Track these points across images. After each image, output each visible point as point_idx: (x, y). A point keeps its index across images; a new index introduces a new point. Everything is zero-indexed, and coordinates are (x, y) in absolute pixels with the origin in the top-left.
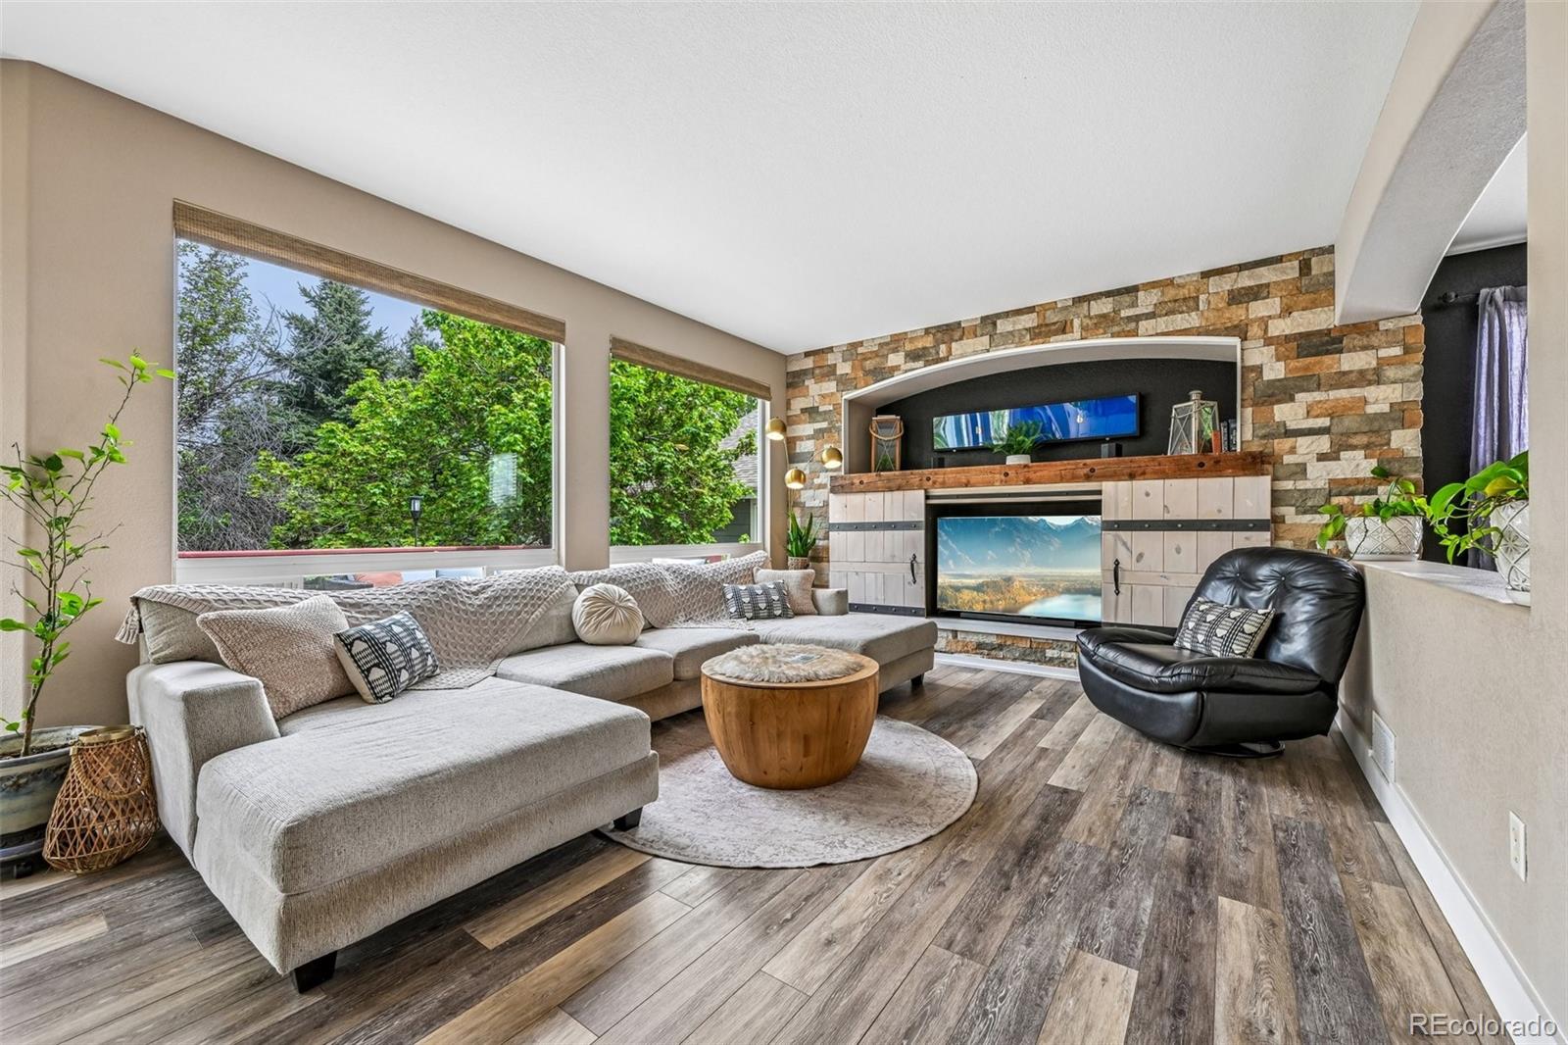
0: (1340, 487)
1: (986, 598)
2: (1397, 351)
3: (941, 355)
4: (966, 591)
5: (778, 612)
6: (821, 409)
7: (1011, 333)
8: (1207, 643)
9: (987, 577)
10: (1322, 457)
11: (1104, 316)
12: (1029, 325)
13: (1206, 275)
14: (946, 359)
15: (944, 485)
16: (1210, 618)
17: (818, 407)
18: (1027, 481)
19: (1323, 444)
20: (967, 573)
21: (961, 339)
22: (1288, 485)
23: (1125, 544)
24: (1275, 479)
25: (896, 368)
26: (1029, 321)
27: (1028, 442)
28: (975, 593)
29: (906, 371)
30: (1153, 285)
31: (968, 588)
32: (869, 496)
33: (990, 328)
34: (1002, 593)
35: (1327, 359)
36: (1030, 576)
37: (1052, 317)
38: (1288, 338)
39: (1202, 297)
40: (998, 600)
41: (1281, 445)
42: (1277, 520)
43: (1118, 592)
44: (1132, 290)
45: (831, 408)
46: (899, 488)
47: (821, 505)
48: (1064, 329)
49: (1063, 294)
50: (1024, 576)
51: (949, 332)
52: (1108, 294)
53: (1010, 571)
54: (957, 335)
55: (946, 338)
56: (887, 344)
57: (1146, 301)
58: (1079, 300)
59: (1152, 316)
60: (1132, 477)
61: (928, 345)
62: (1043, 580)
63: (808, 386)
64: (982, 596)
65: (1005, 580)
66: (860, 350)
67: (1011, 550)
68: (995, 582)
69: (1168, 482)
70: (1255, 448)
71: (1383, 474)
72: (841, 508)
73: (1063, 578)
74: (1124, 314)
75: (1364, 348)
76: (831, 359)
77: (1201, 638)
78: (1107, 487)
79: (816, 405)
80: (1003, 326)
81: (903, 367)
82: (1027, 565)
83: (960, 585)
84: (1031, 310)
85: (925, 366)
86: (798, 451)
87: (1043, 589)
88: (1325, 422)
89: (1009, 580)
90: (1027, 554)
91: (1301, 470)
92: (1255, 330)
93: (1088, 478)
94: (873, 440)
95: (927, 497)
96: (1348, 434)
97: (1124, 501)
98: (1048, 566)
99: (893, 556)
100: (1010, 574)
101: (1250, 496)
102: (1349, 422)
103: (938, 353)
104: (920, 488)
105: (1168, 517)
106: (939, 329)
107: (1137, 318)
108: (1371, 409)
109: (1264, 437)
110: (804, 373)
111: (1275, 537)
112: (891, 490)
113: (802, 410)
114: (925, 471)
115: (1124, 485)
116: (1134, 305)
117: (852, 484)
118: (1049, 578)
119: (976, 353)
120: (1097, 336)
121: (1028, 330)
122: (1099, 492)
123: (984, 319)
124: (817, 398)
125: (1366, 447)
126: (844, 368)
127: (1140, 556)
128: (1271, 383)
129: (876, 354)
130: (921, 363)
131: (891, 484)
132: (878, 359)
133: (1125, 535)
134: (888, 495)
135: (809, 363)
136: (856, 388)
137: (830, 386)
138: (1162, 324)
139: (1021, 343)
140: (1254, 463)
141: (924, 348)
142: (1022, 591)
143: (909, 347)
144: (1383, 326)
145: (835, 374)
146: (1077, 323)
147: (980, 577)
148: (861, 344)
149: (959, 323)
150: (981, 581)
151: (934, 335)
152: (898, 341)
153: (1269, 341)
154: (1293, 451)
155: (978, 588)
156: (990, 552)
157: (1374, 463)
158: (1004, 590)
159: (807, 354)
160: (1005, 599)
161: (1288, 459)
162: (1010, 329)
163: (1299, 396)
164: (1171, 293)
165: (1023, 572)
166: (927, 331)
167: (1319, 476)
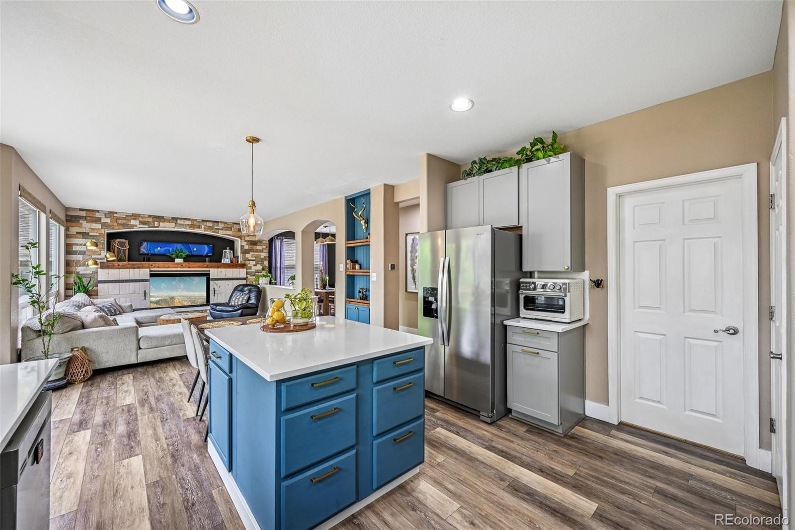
0: (257, 271)
2: (265, 247)
3: (156, 225)
6: (90, 234)
7: (183, 224)
8: (238, 302)
10: (254, 265)
11: (210, 227)
12: (188, 224)
13: (234, 223)
14: (158, 227)
15: (158, 267)
16: (238, 298)
17: (89, 233)
18: (189, 268)
19: (254, 263)
21: (164, 222)
22: (248, 270)
23: (216, 284)
24: (247, 269)
25: (136, 226)
26: (189, 222)
27: (184, 255)
29: (140, 228)
30: (222, 222)
32: (121, 270)
33: (175, 221)
35: (255, 246)
36: (184, 297)
37: (195, 223)
38: (249, 241)
39: (233, 228)
41: (247, 262)
42: (247, 277)
43: (214, 296)
44: (217, 222)
45: (98, 234)
46: (138, 268)
47: (91, 273)
48: (199, 227)
49: (200, 218)
51: (160, 219)
52: (211, 221)
54: (163, 220)
55: (158, 220)
56: (130, 216)
57: (221, 226)
58: (203, 221)
59: (222, 229)
60: (218, 268)
61: (150, 221)
62: (189, 298)
63: (82, 223)
65: (170, 299)
66: (115, 215)
68: (165, 299)
69: (226, 269)
70: (243, 263)
71: (263, 269)
72: (103, 274)
74: (215, 227)
75: (261, 245)
76: (97, 215)
77: (236, 302)
78: (212, 270)
79: (87, 232)
80: (179, 221)
81: (138, 226)
82: (181, 292)
84: (189, 219)
85: (149, 227)
86: (74, 250)
88: (254, 259)
89: (173, 297)
91: (251, 268)
92: (243, 238)
93: (207, 267)
94: (116, 248)
95: (150, 271)
96: (258, 261)
97: (216, 274)
99: (135, 291)
101: (242, 273)
102: (258, 259)
103: (154, 224)
104: (148, 268)
105: (226, 277)
106: (155, 217)
107: (219, 229)
108: (262, 257)
109: (245, 260)
110: (80, 217)
111: (247, 281)
112: (134, 268)
113: (77, 232)
114: (151, 263)
115: (216, 270)
116: (218, 226)
117: (114, 265)
118: (192, 298)
119: (170, 227)
120: (208, 231)
121: (188, 225)
122: (209, 271)
123: (173, 218)
124: (88, 229)
125: (260, 264)
126: (104, 220)
127: (220, 287)
128: (246, 249)
129: (125, 219)
130: (147, 226)
131: (135, 266)
132: (125, 221)
133: (216, 281)
134: (132, 270)
135: (84, 214)
136: (113, 229)
137: (99, 226)
138: (224, 232)
139: (185, 228)
140: (243, 266)
141: (148, 222)
143: (141, 219)
144: (264, 242)
145: (101, 221)
146: (203, 227)
148: (116, 213)
149: (163, 217)
151: (153, 218)
152: (136, 216)
153: (245, 241)
154: (249, 264)
157: (262, 267)
159: (81, 210)
161: (248, 265)
162: (182, 223)
163: (250, 253)
164: (226, 226)
166: (150, 216)
167: (254, 269)
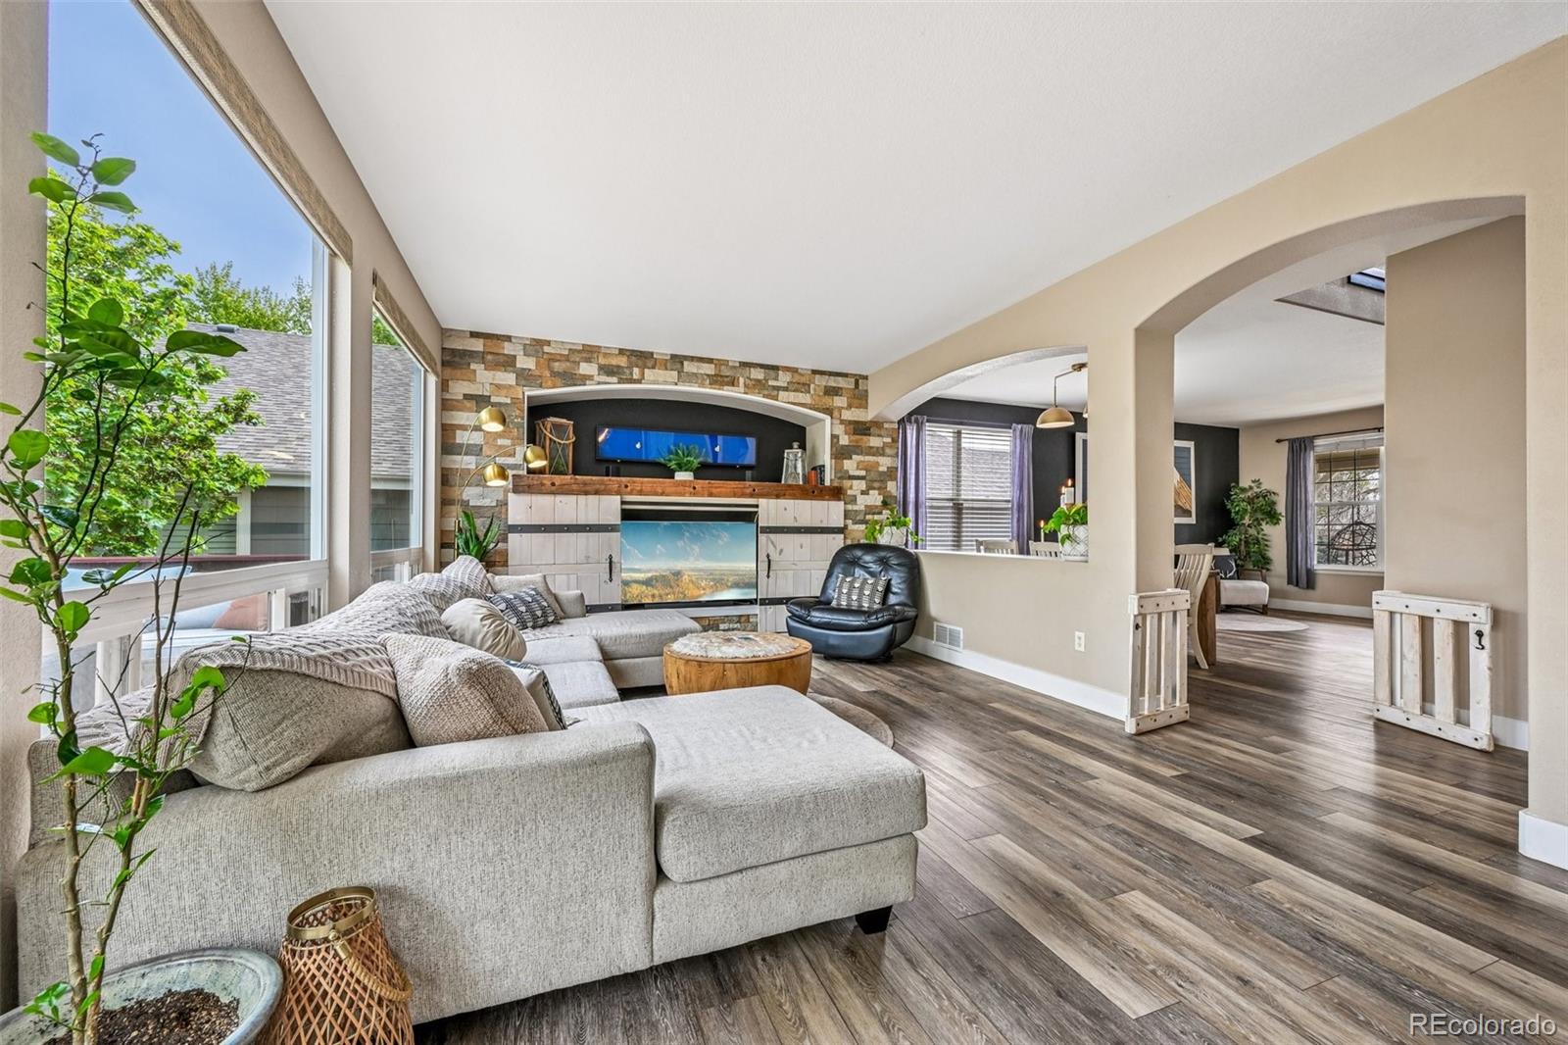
0: (871, 510)
1: (656, 592)
2: (889, 440)
3: (635, 377)
4: (635, 586)
5: (551, 619)
6: (494, 399)
7: (695, 374)
9: (656, 571)
10: (863, 493)
11: (759, 381)
12: (709, 373)
13: (814, 372)
14: (639, 381)
15: (641, 493)
17: (490, 397)
18: (711, 495)
19: (863, 485)
20: (636, 567)
21: (653, 367)
22: (849, 507)
23: (772, 543)
24: (845, 503)
25: (590, 377)
26: (709, 369)
27: (696, 463)
28: (644, 587)
29: (599, 383)
30: (787, 369)
31: (637, 582)
32: (559, 498)
33: (679, 366)
34: (671, 587)
35: (865, 438)
36: (700, 570)
37: (725, 372)
38: (850, 422)
39: (812, 386)
40: (667, 595)
41: (846, 483)
42: (846, 527)
43: (768, 577)
44: (775, 368)
45: (509, 401)
46: (597, 493)
47: (494, 504)
48: (733, 383)
49: (735, 357)
50: (693, 570)
51: (643, 358)
52: (762, 366)
53: (679, 565)
54: (650, 363)
55: (640, 363)
56: (579, 351)
57: (784, 379)
58: (745, 365)
59: (786, 389)
60: (778, 497)
61: (623, 365)
62: (711, 574)
63: (475, 371)
64: (650, 591)
65: (674, 574)
66: (546, 349)
67: (680, 544)
68: (664, 576)
69: (797, 501)
70: (836, 484)
71: (885, 504)
72: (520, 508)
73: (734, 572)
74: (771, 383)
75: (879, 436)
76: (508, 349)
77: (854, 597)
78: (762, 502)
79: (486, 394)
80: (688, 367)
81: (597, 378)
82: (697, 560)
83: (629, 579)
84: (710, 361)
85: (619, 383)
86: (458, 441)
87: (712, 583)
88: (863, 473)
89: (678, 574)
90: (696, 549)
91: (854, 500)
92: (836, 414)
93: (751, 496)
94: (548, 442)
95: (623, 503)
96: (873, 481)
97: (773, 512)
98: (718, 560)
99: (588, 557)
100: (679, 569)
101: (831, 512)
102: (873, 475)
103: (631, 374)
104: (618, 493)
105: (796, 525)
106: (633, 353)
107: (778, 388)
108: (881, 469)
109: (840, 478)
110: (471, 355)
111: (845, 538)
112: (586, 493)
113: (464, 395)
114: (623, 479)
115: (773, 502)
116: (776, 379)
117: (542, 485)
118: (717, 572)
119: (665, 383)
120: (753, 393)
121: (708, 375)
122: (757, 506)
123: (673, 357)
124: (488, 387)
125: (879, 489)
126: (526, 363)
127: (781, 551)
128: (843, 446)
129: (567, 358)
130: (615, 379)
131: (588, 488)
132: (568, 364)
133: (772, 536)
134: (582, 498)
135: (478, 345)
136: (541, 386)
137: (509, 378)
138: (792, 396)
139: (702, 385)
140: (837, 493)
141: (618, 367)
142: (691, 585)
143: (602, 361)
144: (886, 426)
145: (515, 366)
146: (741, 380)
147: (649, 571)
148: (548, 343)
149: (652, 354)
150: (650, 575)
151: (628, 357)
152: (591, 352)
153: (842, 422)
154: (851, 488)
155: (647, 583)
156: (659, 546)
157: (881, 498)
158: (673, 584)
159: (474, 335)
160: (674, 593)
161: (849, 492)
162: (695, 371)
163: (854, 457)
164: (797, 378)
165: (693, 566)
166: (622, 352)
167: (862, 502)
